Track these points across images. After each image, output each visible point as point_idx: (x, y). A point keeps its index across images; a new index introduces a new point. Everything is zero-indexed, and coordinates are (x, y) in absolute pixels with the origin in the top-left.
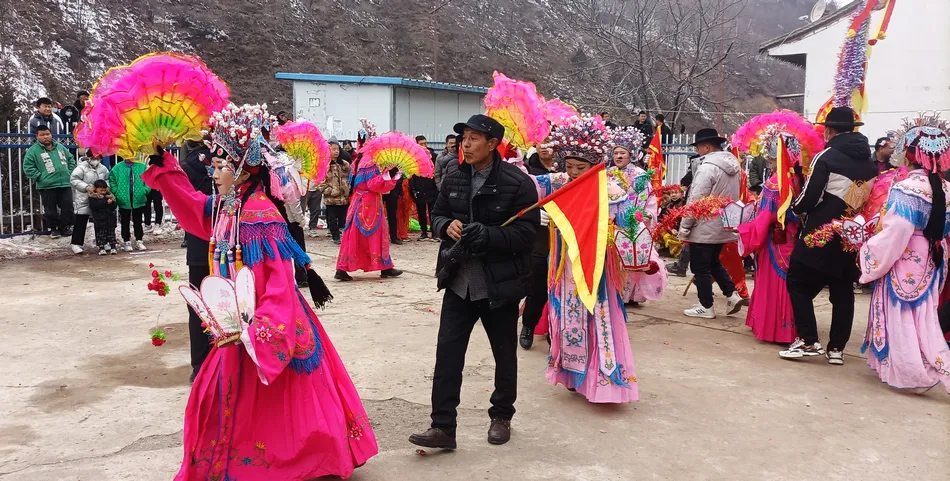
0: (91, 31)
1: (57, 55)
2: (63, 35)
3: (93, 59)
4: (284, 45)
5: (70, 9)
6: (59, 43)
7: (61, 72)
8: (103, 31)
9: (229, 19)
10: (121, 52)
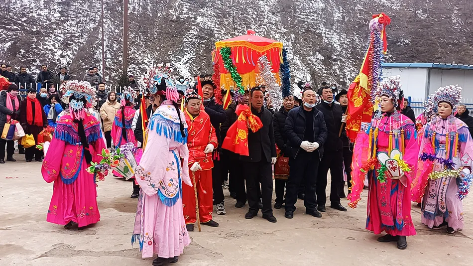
0: (335, 45)
1: (318, 59)
2: (321, 49)
3: (334, 60)
5: (327, 36)
6: (320, 52)
7: (319, 67)
8: (341, 45)
10: (349, 55)
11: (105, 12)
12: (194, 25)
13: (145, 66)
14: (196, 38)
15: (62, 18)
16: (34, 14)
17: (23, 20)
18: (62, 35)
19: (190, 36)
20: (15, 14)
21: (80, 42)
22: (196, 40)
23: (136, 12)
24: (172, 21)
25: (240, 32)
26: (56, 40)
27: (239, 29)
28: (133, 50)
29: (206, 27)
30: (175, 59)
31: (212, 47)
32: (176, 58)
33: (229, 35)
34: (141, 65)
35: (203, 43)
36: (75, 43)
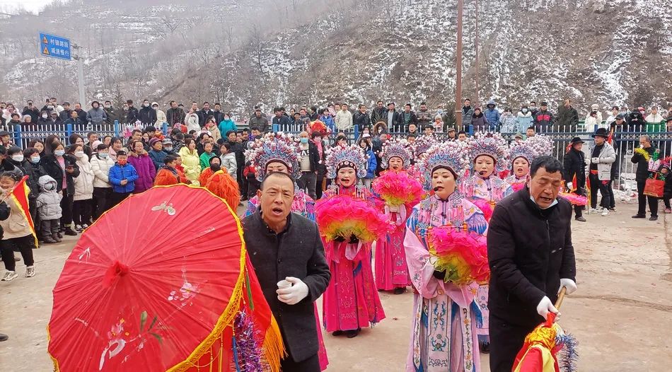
11: (505, 11)
12: (630, 14)
13: (556, 80)
14: (634, 33)
15: (453, 27)
16: (421, 26)
17: (409, 34)
18: (452, 49)
19: (623, 32)
20: (400, 29)
21: (472, 55)
22: (633, 36)
23: (546, 7)
24: (598, 12)
26: (445, 55)
28: (539, 59)
29: (650, 15)
30: (599, 67)
31: (658, 44)
32: (601, 65)
34: (549, 78)
35: (644, 40)
36: (466, 56)
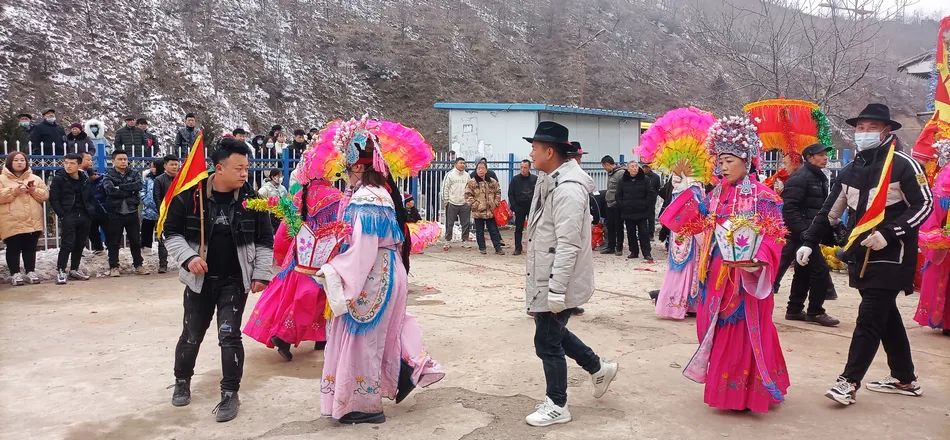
0: (287, 75)
1: (259, 97)
2: (263, 79)
3: (288, 99)
4: (448, 82)
5: (270, 58)
6: (261, 86)
7: (262, 111)
8: (296, 75)
9: (400, 61)
10: (311, 93)
14: (7, 49)
25: (106, 43)
27: (103, 38)
29: (28, 29)
31: (46, 69)
33: (83, 48)
